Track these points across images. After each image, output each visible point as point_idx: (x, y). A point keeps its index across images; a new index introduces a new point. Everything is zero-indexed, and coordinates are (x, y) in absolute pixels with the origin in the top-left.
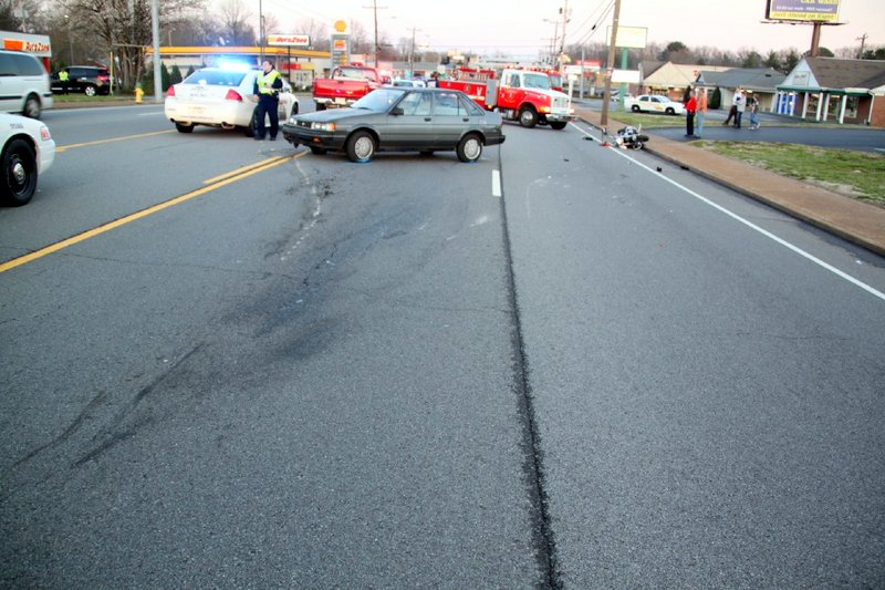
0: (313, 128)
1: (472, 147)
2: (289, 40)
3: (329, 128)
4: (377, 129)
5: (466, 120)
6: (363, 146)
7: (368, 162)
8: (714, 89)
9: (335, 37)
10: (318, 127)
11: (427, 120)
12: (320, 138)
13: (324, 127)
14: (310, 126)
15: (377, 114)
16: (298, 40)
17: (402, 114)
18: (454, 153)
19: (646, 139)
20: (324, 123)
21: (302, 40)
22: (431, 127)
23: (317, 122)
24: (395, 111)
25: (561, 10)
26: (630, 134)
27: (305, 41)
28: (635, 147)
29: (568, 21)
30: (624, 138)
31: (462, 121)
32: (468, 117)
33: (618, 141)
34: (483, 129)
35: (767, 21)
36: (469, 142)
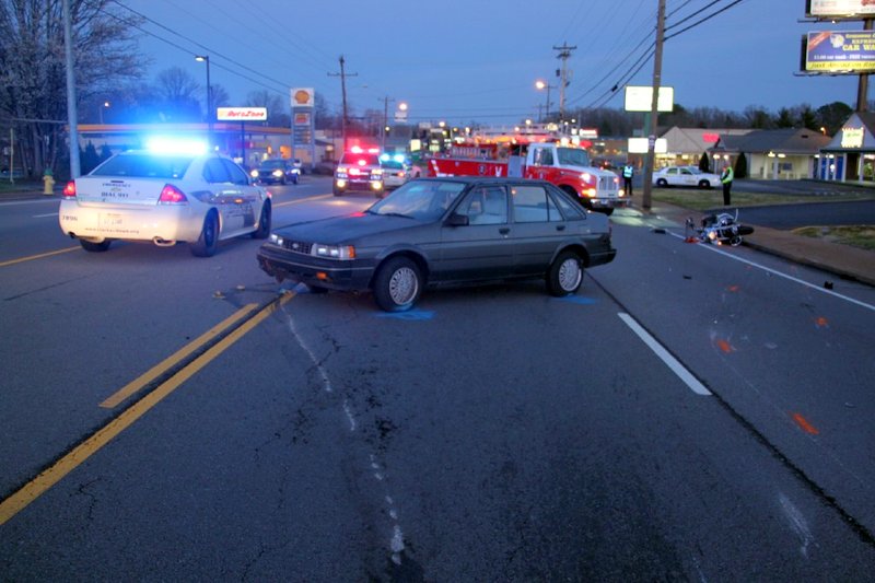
0: (313, 253)
1: (570, 273)
2: (243, 114)
3: (342, 253)
4: (424, 251)
5: (560, 229)
6: (403, 283)
7: (411, 308)
8: (738, 154)
9: (296, 110)
10: (323, 251)
11: (504, 232)
12: (327, 273)
13: (334, 252)
14: (308, 250)
15: (424, 226)
17: (468, 224)
18: (543, 281)
19: (749, 231)
20: (336, 245)
21: (258, 114)
22: (510, 242)
23: (322, 244)
24: (454, 221)
25: (558, 71)
26: (723, 225)
27: (262, 114)
28: (734, 242)
29: (567, 84)
30: (718, 231)
31: (555, 230)
32: (562, 224)
33: (712, 235)
34: (586, 241)
35: (802, 73)
36: (566, 264)
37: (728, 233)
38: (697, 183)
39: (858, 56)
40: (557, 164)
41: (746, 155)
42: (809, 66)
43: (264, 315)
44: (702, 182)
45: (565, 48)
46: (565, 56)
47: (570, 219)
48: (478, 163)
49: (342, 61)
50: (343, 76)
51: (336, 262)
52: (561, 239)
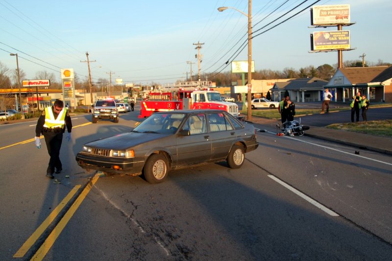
0: (111, 155)
1: (238, 156)
2: (37, 83)
3: (128, 155)
5: (232, 134)
8: (284, 91)
9: (65, 80)
10: (116, 154)
11: (206, 137)
12: (121, 166)
13: (123, 154)
14: (108, 153)
16: (42, 83)
19: (308, 128)
20: (124, 150)
21: (45, 83)
22: (209, 142)
23: (116, 150)
24: (182, 133)
25: (196, 55)
26: (294, 126)
27: (47, 83)
28: (301, 134)
29: (201, 61)
30: (292, 129)
31: (230, 134)
32: (233, 131)
33: (289, 131)
34: (245, 139)
35: (312, 51)
36: (236, 152)
37: (297, 130)
38: (269, 106)
39: (336, 43)
40: (207, 101)
41: (289, 91)
42: (315, 48)
43: (86, 191)
44: (271, 105)
45: (199, 44)
46: (200, 48)
47: (237, 129)
48: (167, 103)
49: (87, 54)
50: (88, 63)
51: (124, 159)
52: (233, 139)
